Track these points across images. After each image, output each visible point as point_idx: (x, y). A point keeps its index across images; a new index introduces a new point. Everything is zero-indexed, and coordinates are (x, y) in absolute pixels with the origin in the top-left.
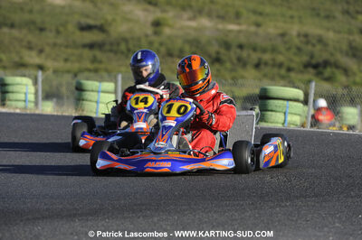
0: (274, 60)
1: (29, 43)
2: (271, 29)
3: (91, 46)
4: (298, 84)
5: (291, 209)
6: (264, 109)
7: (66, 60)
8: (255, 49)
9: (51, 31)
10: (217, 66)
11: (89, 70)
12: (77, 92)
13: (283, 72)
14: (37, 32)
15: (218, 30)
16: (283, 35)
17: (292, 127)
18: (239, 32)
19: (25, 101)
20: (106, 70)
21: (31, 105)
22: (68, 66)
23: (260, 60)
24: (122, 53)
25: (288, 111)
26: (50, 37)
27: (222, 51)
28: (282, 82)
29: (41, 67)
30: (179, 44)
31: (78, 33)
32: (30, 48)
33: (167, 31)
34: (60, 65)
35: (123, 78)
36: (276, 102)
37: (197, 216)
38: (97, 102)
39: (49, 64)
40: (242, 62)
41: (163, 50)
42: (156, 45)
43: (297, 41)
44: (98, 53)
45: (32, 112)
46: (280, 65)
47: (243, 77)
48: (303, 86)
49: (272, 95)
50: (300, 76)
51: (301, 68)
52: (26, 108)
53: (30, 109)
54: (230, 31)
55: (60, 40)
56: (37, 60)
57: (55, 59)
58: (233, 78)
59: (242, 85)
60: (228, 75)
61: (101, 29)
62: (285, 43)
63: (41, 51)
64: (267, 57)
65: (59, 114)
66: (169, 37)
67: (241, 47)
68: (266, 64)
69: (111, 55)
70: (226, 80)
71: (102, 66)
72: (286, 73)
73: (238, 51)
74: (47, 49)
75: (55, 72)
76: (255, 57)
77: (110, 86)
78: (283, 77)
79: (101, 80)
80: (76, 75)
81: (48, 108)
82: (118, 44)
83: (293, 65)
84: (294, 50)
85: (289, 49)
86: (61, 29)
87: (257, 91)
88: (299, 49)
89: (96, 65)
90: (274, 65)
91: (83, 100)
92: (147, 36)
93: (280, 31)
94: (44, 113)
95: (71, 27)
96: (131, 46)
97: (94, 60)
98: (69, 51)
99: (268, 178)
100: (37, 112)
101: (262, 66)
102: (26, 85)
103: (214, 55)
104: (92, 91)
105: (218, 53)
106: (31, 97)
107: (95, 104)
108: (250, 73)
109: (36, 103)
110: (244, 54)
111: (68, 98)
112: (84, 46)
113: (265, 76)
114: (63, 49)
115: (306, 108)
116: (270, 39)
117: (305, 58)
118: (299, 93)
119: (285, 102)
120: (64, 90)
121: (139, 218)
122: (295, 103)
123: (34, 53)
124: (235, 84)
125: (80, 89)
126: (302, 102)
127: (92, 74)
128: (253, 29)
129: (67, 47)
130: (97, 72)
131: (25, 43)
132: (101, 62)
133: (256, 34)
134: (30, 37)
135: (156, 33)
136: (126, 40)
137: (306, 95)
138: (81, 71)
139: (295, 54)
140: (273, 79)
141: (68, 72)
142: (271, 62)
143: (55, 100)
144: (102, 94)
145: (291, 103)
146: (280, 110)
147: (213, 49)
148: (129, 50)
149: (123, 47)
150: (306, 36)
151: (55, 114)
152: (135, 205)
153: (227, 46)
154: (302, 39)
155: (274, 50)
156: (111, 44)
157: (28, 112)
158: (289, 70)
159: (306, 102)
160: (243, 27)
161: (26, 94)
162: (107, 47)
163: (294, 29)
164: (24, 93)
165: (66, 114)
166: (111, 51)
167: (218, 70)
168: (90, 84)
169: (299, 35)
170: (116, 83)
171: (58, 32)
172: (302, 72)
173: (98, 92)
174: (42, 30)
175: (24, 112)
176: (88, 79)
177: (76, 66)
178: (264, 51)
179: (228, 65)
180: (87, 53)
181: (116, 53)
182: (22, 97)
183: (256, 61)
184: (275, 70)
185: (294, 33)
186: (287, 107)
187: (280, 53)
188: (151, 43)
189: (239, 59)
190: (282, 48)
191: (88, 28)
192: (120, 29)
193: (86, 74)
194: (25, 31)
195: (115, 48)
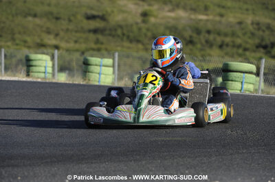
0: (233, 42)
1: (48, 28)
2: (232, 18)
3: (95, 31)
4: (252, 60)
5: (246, 155)
6: (226, 79)
7: (76, 42)
8: (219, 34)
9: (64, 20)
10: (190, 46)
11: (93, 50)
12: (84, 66)
13: (240, 51)
14: (54, 20)
15: (191, 19)
16: (240, 23)
17: (247, 93)
18: (207, 20)
19: (45, 73)
20: (106, 50)
21: (49, 76)
22: (77, 46)
23: (223, 42)
24: (118, 36)
25: (245, 81)
26: (64, 24)
27: (195, 35)
28: (240, 59)
29: (57, 47)
30: (161, 29)
31: (85, 21)
32: (49, 32)
33: (152, 20)
34: (71, 45)
35: (119, 55)
36: (235, 74)
37: (175, 160)
38: (99, 74)
39: (63, 45)
40: (210, 44)
41: (149, 34)
42: (144, 31)
43: (251, 28)
44: (100, 37)
45: (50, 81)
46: (239, 46)
47: (210, 55)
48: (256, 62)
49: (232, 68)
50: (253, 54)
51: (254, 48)
52: (45, 78)
53: (49, 79)
54: (201, 20)
55: (71, 27)
56: (54, 42)
57: (67, 42)
58: (203, 56)
59: (210, 61)
60: (198, 54)
61: (103, 18)
62: (243, 29)
63: (57, 35)
64: (228, 40)
65: (71, 82)
66: (154, 25)
67: (209, 32)
68: (227, 45)
69: (110, 38)
70: (197, 57)
71: (103, 46)
72: (243, 52)
73: (207, 35)
74: (62, 34)
75: (67, 50)
76: (219, 39)
77: (109, 61)
78: (240, 55)
79: (103, 57)
80: (83, 53)
81: (62, 78)
82: (116, 30)
83: (248, 46)
84: (249, 35)
85: (245, 34)
86: (72, 18)
87: (221, 66)
88: (253, 34)
89: (99, 46)
90: (234, 46)
91: (89, 72)
92: (137, 23)
93: (238, 20)
94: (59, 82)
95: (79, 17)
96: (125, 32)
97: (97, 42)
98: (78, 35)
99: (229, 132)
100: (54, 81)
101: (224, 47)
102: (46, 61)
103: (188, 39)
104: (96, 65)
105: (191, 37)
106: (49, 70)
107: (98, 75)
108: (215, 52)
109: (53, 75)
110: (211, 37)
111: (77, 70)
112: (90, 31)
113: (227, 54)
114: (74, 33)
115: (258, 79)
116: (231, 27)
117: (257, 41)
118: (253, 68)
119: (242, 74)
120: (74, 64)
121: (131, 161)
122: (250, 75)
123: (52, 37)
124: (204, 60)
125: (86, 63)
126: (255, 74)
127: (95, 53)
128: (218, 18)
129: (76, 32)
130: (99, 51)
131: (44, 29)
132: (102, 43)
133: (220, 22)
134: (49, 24)
135: (144, 22)
136: (121, 27)
137: (258, 69)
138: (87, 50)
139: (250, 38)
140: (232, 56)
141: (77, 50)
142: (231, 44)
143: (67, 72)
144: (103, 68)
145: (246, 75)
146: (239, 80)
147: (187, 34)
148: (124, 34)
149: (119, 32)
150: (258, 24)
151: (68, 82)
152: (128, 152)
153: (198, 31)
154: (255, 26)
155: (233, 34)
156: (110, 30)
157: (47, 81)
158: (245, 50)
159: (258, 74)
160: (211, 17)
161: (45, 67)
162: (107, 32)
163: (249, 19)
164: (45, 66)
165: (76, 82)
166: (110, 35)
167: (191, 50)
168: (94, 60)
169: (252, 24)
170: (114, 59)
171: (70, 21)
172: (254, 51)
173: (100, 66)
174: (57, 19)
175: (44, 81)
176: (92, 56)
177: (83, 46)
178: (226, 35)
179: (199, 46)
180: (92, 36)
181: (113, 36)
182: (42, 69)
183: (220, 43)
184: (235, 50)
185: (249, 21)
186: (244, 78)
187: (238, 37)
188: (140, 29)
189: (207, 42)
190: (240, 33)
191: (93, 17)
192: (117, 18)
193: (91, 52)
194: (45, 20)
195: (113, 33)
